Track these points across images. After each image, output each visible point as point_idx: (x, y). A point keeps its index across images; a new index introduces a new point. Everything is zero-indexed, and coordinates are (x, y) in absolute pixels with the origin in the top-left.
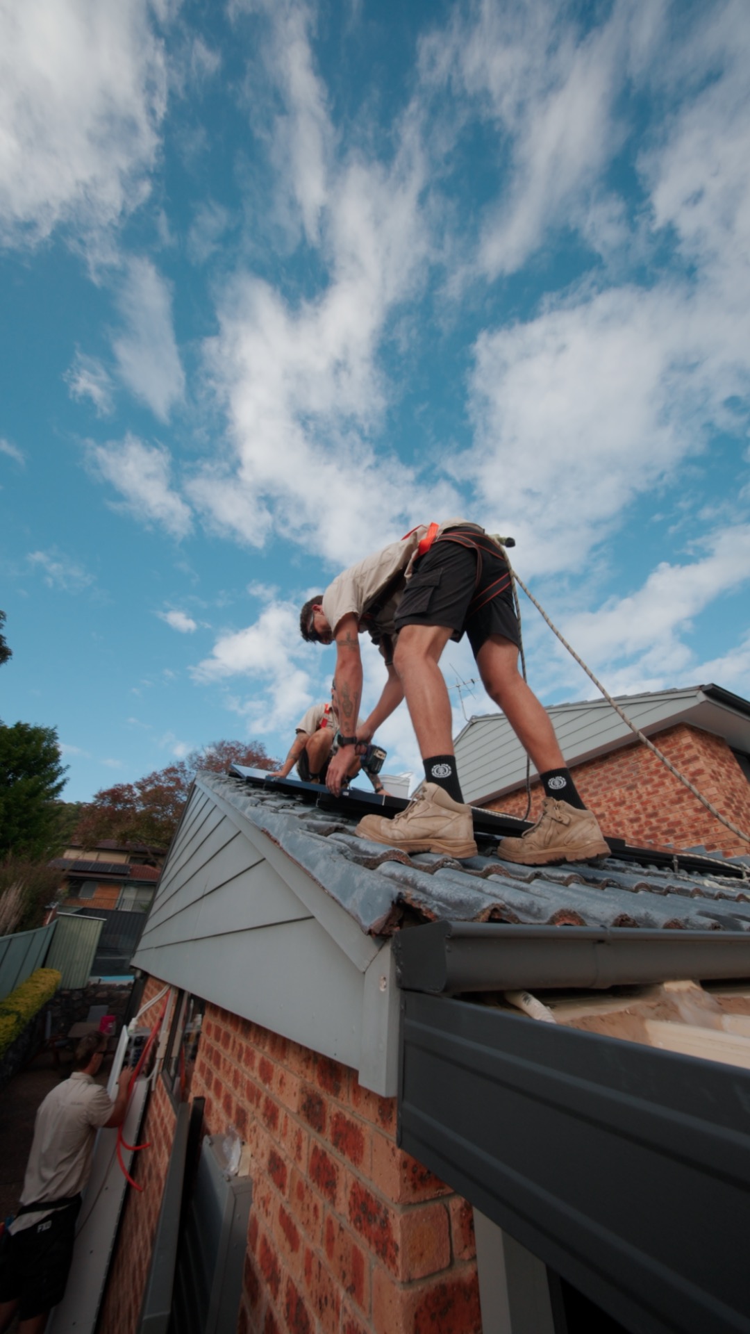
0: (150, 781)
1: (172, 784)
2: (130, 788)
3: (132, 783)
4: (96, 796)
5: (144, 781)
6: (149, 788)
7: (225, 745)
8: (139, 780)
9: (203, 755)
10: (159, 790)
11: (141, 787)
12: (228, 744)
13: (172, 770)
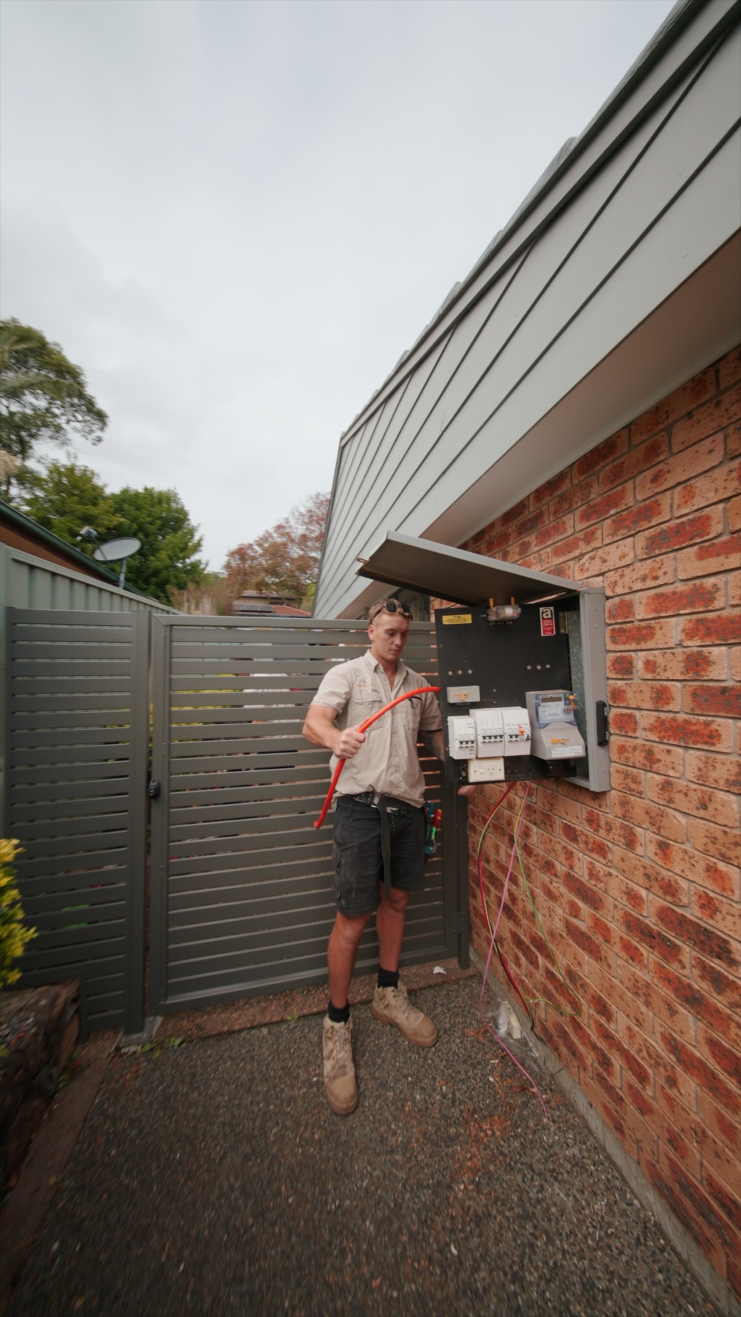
0: (265, 539)
1: (284, 539)
2: (250, 546)
3: (251, 541)
4: (228, 555)
5: (261, 539)
6: (266, 545)
7: (321, 498)
8: (257, 539)
9: (303, 510)
10: (274, 545)
11: (260, 545)
12: (323, 496)
13: (279, 527)
